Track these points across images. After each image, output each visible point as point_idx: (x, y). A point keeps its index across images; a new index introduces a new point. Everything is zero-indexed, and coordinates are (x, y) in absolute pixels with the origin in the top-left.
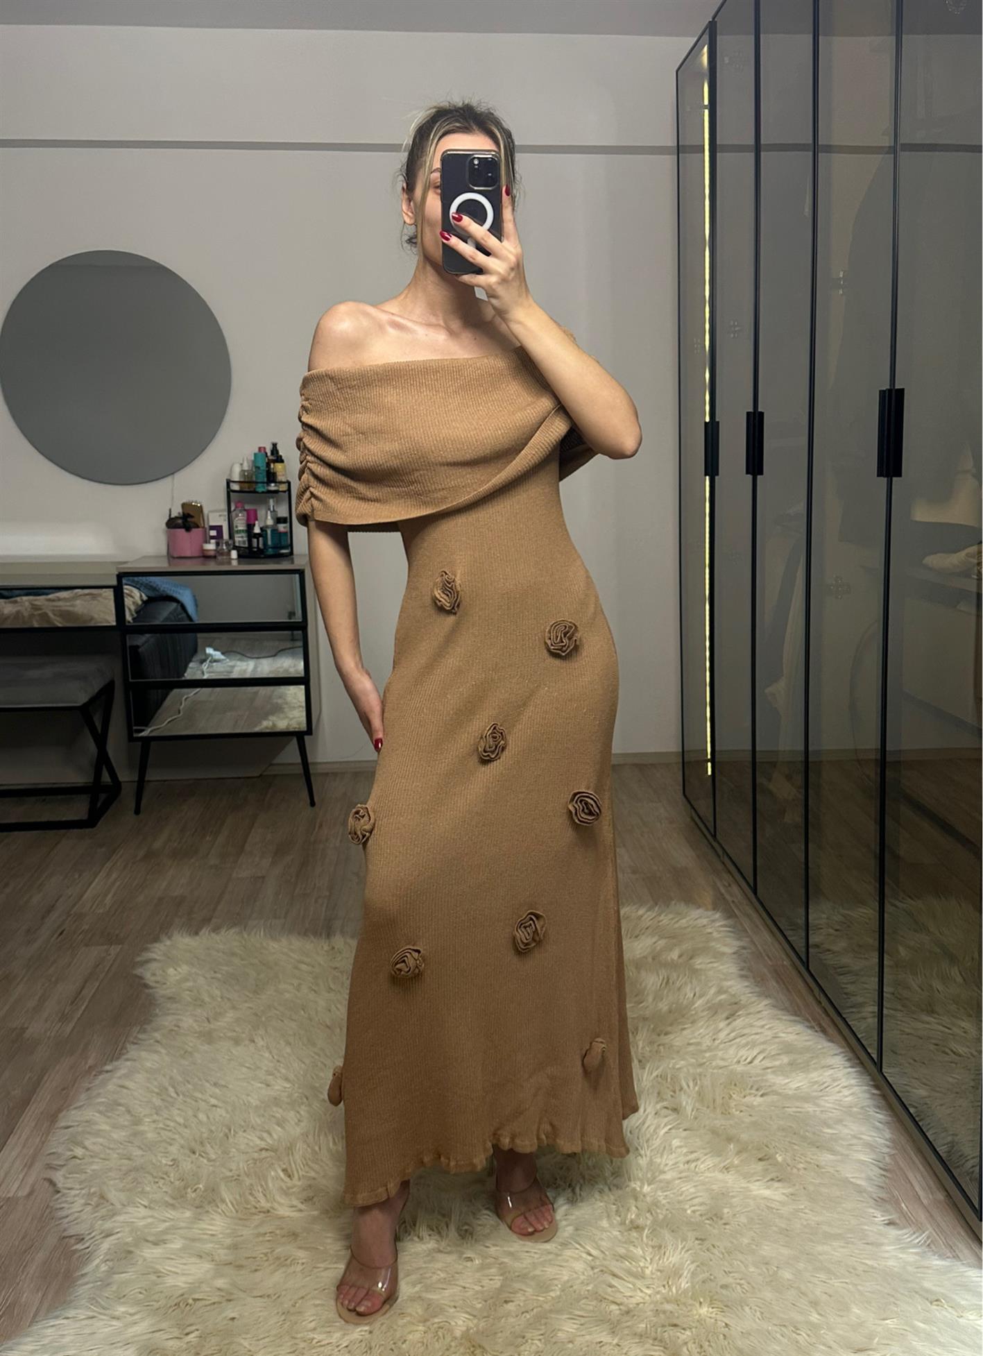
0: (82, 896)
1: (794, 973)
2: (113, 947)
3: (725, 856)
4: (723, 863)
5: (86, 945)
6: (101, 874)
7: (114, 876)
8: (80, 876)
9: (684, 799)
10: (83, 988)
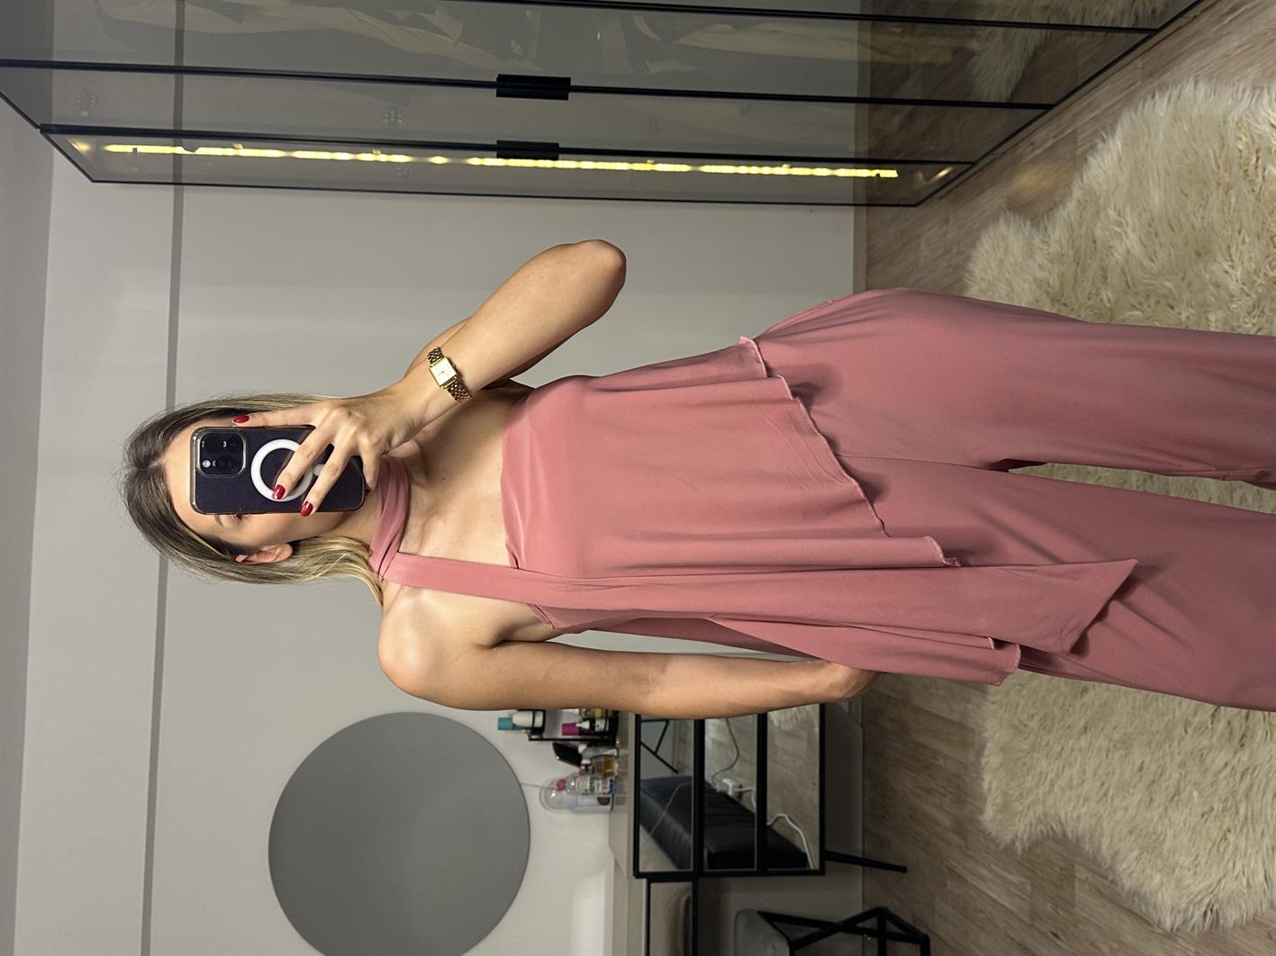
0: (1008, 911)
1: (1155, 53)
2: (1078, 875)
3: (997, 151)
4: (1004, 153)
5: (1074, 906)
6: (980, 886)
7: (984, 872)
8: (982, 911)
9: (920, 207)
10: (1131, 911)
